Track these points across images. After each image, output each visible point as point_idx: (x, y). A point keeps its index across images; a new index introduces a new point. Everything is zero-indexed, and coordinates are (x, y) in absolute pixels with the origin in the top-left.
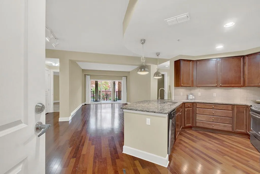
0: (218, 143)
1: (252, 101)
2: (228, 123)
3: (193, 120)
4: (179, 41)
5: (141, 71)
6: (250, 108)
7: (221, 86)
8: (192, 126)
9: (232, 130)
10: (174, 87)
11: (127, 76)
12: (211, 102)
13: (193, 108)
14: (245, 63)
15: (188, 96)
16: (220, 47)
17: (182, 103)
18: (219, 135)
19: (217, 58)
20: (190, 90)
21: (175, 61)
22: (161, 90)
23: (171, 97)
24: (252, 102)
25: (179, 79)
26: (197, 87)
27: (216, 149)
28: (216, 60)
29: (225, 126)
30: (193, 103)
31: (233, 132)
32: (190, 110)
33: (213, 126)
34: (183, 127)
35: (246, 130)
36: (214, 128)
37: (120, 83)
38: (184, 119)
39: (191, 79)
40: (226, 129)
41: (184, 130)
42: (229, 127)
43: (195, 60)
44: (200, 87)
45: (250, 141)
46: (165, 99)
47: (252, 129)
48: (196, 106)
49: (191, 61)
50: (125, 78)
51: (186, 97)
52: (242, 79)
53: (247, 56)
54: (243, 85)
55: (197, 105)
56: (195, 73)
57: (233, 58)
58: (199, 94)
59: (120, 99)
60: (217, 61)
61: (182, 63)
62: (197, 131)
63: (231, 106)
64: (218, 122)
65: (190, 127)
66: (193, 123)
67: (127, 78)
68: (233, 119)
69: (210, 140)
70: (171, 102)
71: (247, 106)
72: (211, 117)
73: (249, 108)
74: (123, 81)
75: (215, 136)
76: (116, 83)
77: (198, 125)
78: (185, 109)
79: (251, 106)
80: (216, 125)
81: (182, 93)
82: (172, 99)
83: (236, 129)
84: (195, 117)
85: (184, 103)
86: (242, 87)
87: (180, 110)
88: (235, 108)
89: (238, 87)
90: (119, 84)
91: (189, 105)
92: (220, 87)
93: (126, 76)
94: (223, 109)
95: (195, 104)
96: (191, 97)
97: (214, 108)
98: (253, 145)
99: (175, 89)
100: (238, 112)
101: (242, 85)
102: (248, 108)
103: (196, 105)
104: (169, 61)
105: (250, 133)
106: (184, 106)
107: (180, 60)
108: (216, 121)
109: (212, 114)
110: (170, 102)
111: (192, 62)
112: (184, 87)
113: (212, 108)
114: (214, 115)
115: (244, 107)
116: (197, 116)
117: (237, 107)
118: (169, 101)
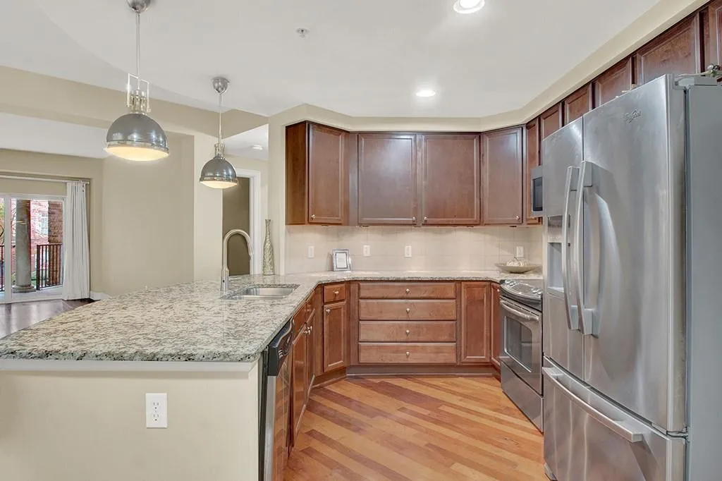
0: (426, 412)
1: (497, 265)
2: (446, 337)
3: (349, 342)
4: (304, 36)
5: (125, 142)
6: (501, 288)
7: (426, 224)
8: (346, 365)
9: (457, 360)
10: (287, 223)
11: (89, 180)
12: (402, 276)
13: (348, 303)
14: (483, 156)
15: (331, 258)
16: (426, 93)
17: (313, 285)
18: (423, 384)
19: (415, 133)
20: (338, 236)
21: (287, 128)
22: (231, 236)
23: (272, 264)
24: (496, 268)
25: (304, 194)
26: (360, 225)
27: (426, 443)
28: (413, 137)
29: (438, 351)
30: (349, 282)
31: (458, 364)
32: (338, 309)
33: (408, 356)
34: (319, 374)
35: (489, 355)
36: (411, 361)
37: (54, 210)
38: (320, 347)
39: (341, 198)
40: (440, 359)
41: (320, 387)
42: (449, 353)
43: (354, 133)
44: (367, 225)
45: (502, 387)
46: (252, 273)
47: (506, 351)
48: (359, 293)
49: (340, 131)
50: (81, 187)
51: (324, 262)
52: (476, 201)
53: (489, 133)
54: (479, 219)
55: (362, 291)
56: (353, 179)
57: (455, 138)
58: (367, 250)
59: (54, 280)
60: (415, 141)
61: (312, 136)
62: (362, 381)
63: (453, 284)
64: (421, 338)
65: (341, 371)
66: (349, 354)
67: (88, 188)
68: (458, 325)
69: (403, 409)
70: (275, 286)
71: (491, 281)
72: (400, 327)
73: (495, 289)
74: (72, 200)
75: (413, 389)
76: (32, 207)
77: (365, 358)
78: (323, 307)
79: (502, 282)
80: (414, 350)
81: (312, 247)
82: (277, 272)
83: (466, 355)
84: (357, 333)
85: (321, 287)
86: (476, 225)
87: (309, 313)
88: (463, 290)
89: (465, 227)
90: (50, 213)
91: (337, 292)
92: (423, 225)
93: (84, 179)
94: (432, 295)
95: (354, 287)
96: (341, 261)
97: (409, 295)
98: (510, 399)
99: (288, 231)
100: (472, 301)
101: (475, 219)
102: (493, 286)
103: (359, 289)
104: (267, 126)
105: (499, 364)
106: (320, 296)
107: (305, 122)
108: (415, 338)
109: (404, 317)
110: (269, 286)
111: (345, 136)
112: (320, 227)
113: (405, 295)
114: (411, 317)
115: (485, 286)
116: (362, 330)
117: (468, 287)
118: (269, 280)
